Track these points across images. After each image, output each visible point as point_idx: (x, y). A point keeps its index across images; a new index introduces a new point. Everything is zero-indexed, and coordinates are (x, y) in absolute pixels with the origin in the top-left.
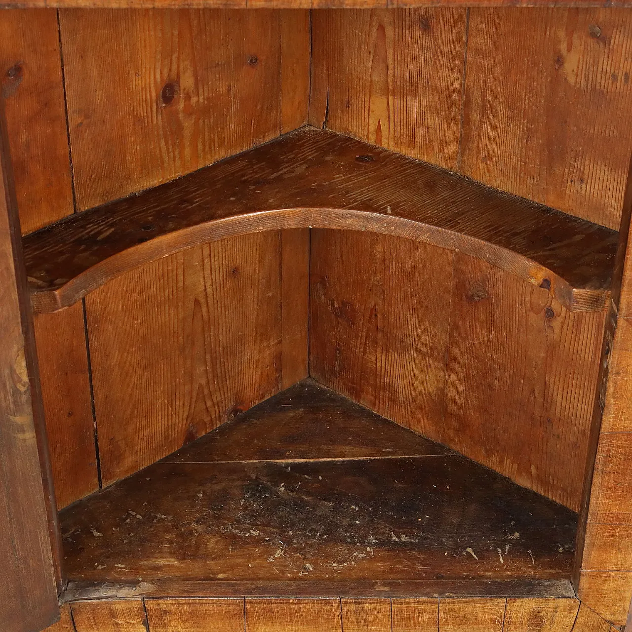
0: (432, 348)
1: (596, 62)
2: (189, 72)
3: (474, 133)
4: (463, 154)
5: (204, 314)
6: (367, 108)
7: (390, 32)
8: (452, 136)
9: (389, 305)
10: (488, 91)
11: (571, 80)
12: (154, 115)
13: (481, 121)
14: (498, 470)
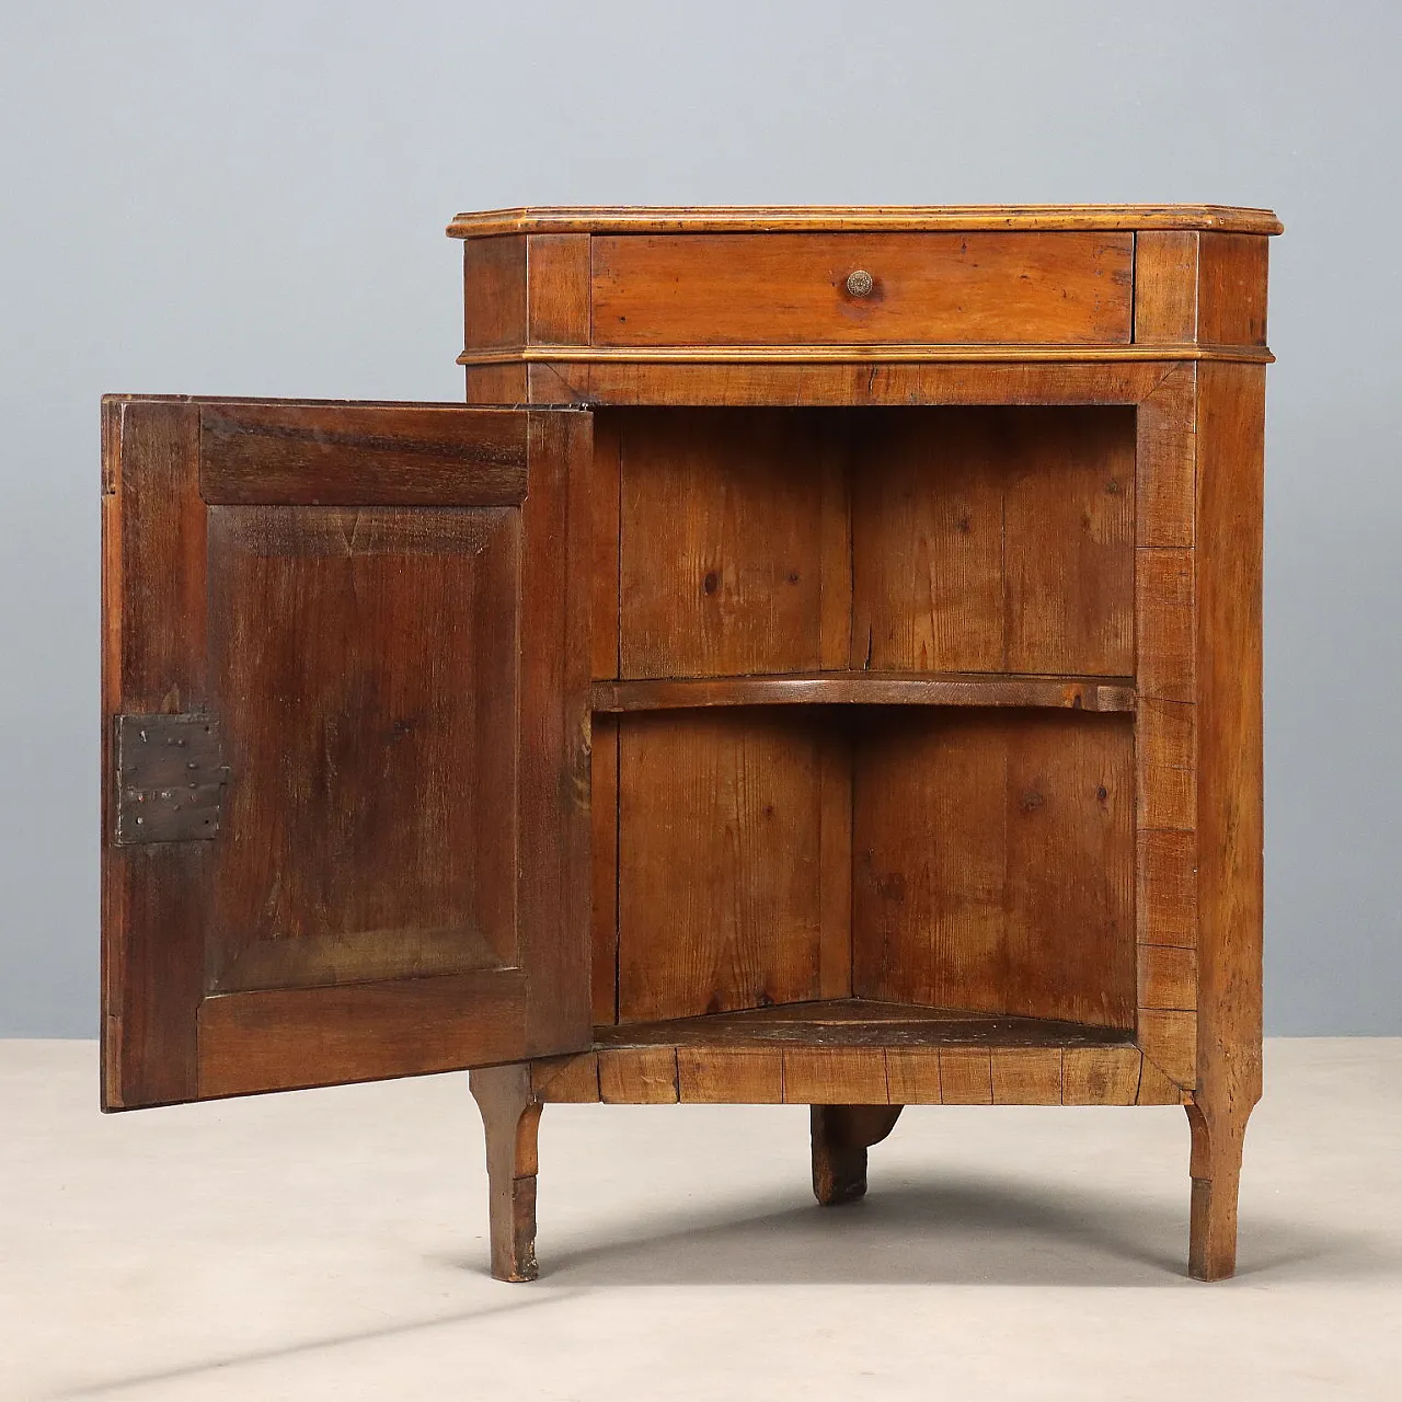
0: (989, 892)
1: (1116, 516)
2: (732, 567)
3: (1017, 623)
4: (1008, 651)
5: (736, 849)
6: (911, 631)
7: (931, 544)
8: (996, 636)
9: (942, 856)
10: (1027, 576)
11: (1097, 539)
12: (697, 601)
13: (1022, 609)
14: (1067, 1017)
